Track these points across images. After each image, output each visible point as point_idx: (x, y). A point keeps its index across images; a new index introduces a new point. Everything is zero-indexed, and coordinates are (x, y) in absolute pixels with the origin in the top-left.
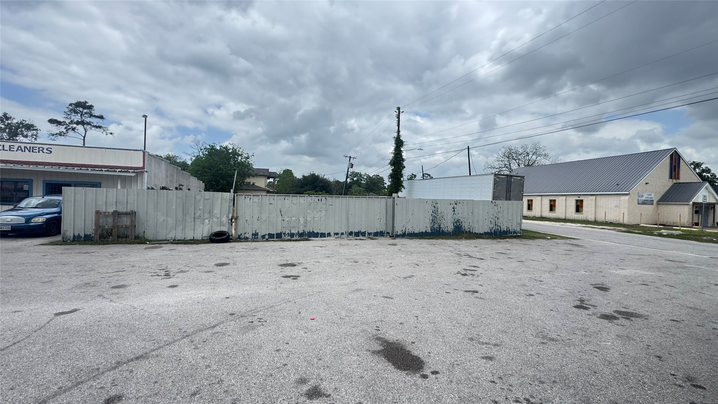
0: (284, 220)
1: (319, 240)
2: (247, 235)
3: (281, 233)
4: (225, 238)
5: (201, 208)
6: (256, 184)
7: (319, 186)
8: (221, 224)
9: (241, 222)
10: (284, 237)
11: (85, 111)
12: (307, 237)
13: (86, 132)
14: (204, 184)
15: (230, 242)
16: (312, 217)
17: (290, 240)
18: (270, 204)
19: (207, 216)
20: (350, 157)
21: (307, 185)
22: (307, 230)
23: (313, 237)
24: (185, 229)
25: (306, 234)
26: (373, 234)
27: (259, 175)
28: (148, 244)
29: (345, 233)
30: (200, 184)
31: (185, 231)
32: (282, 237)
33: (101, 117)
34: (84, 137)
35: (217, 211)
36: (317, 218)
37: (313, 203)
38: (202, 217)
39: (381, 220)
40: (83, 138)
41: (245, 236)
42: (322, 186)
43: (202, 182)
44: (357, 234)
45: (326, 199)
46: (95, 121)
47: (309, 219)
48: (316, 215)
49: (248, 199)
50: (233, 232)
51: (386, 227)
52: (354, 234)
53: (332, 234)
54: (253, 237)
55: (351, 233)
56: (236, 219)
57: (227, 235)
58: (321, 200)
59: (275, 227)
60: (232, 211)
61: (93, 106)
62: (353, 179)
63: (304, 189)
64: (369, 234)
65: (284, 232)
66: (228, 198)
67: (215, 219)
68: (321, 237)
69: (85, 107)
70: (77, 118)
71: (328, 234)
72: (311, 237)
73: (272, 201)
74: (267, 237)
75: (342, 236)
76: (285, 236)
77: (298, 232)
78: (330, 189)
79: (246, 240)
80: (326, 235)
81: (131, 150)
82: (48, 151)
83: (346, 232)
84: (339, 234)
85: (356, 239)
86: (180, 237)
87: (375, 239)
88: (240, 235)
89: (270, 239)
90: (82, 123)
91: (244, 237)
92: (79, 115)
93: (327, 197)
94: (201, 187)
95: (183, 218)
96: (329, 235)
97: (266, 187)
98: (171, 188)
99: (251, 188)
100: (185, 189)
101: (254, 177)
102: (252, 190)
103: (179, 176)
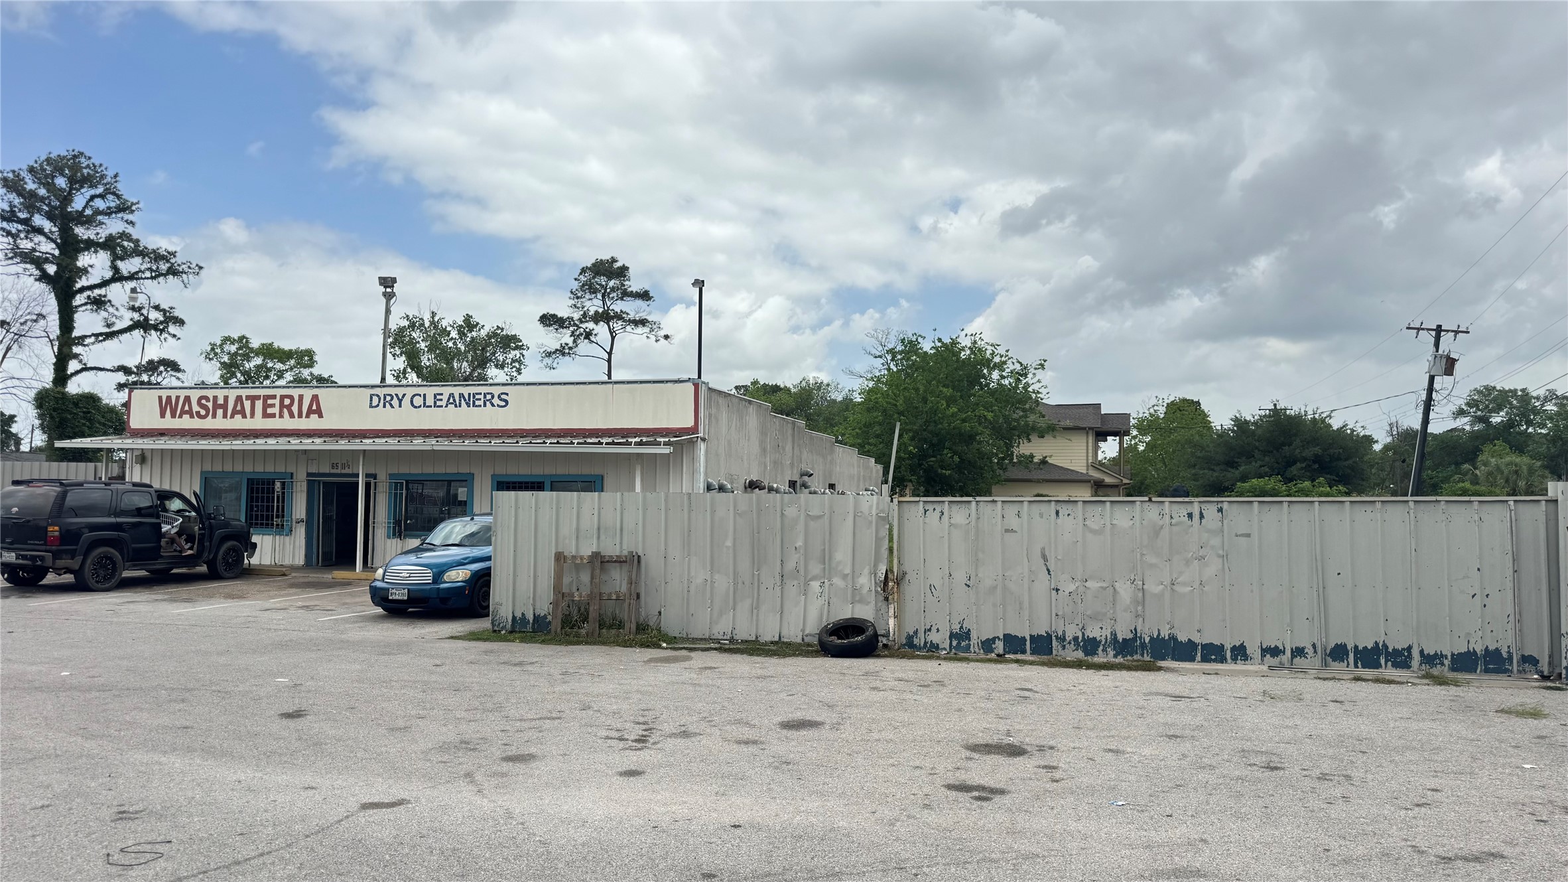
0: (1057, 590)
1: (1194, 672)
2: (934, 637)
3: (1049, 636)
4: (861, 643)
5: (800, 546)
6: (1050, 461)
8: (856, 597)
9: (913, 590)
10: (1061, 652)
11: (612, 283)
12: (1147, 658)
13: (613, 338)
14: (880, 467)
15: (878, 656)
16: (1167, 582)
17: (1078, 665)
18: (1007, 531)
19: (815, 569)
20: (1439, 330)
21: (1250, 456)
22: (1147, 631)
23: (1174, 659)
24: (757, 608)
25: (1143, 645)
26: (1446, 662)
27: (1064, 429)
28: (663, 648)
29: (1309, 650)
30: (867, 467)
31: (757, 616)
32: (1054, 652)
33: (645, 296)
34: (610, 354)
35: (842, 555)
36: (1184, 584)
37: (1166, 530)
38: (802, 572)
39: (1486, 601)
40: (606, 356)
41: (929, 639)
43: (873, 460)
44: (1370, 657)
45: (1220, 510)
46: (631, 308)
47: (1153, 588)
48: (1181, 573)
49: (933, 516)
50: (892, 622)
51: (1520, 633)
52: (1351, 656)
53: (1253, 649)
54: (955, 643)
55: (1339, 653)
56: (898, 583)
57: (870, 632)
58: (1202, 516)
59: (1026, 613)
60: (885, 553)
61: (627, 269)
62: (1484, 420)
64: (1430, 659)
65: (1060, 633)
66: (874, 513)
67: (837, 581)
68: (1205, 659)
69: (611, 273)
70: (594, 305)
71: (1234, 649)
72: (1164, 659)
73: (1013, 523)
74: (999, 647)
75: (1297, 660)
76: (1064, 647)
77: (1114, 635)
79: (931, 651)
80: (1229, 654)
81: (667, 382)
82: (501, 400)
83: (1314, 646)
84: (1284, 653)
85: (1357, 679)
86: (744, 632)
87: (1456, 684)
88: (911, 633)
89: (1012, 656)
90: (605, 317)
91: (926, 643)
92: (600, 296)
93: (1225, 506)
95: (753, 574)
96: (1240, 653)
97: (1090, 468)
98: (775, 486)
99: (1036, 475)
100: (821, 486)
101: (1046, 435)
102: (1038, 481)
103: (799, 445)
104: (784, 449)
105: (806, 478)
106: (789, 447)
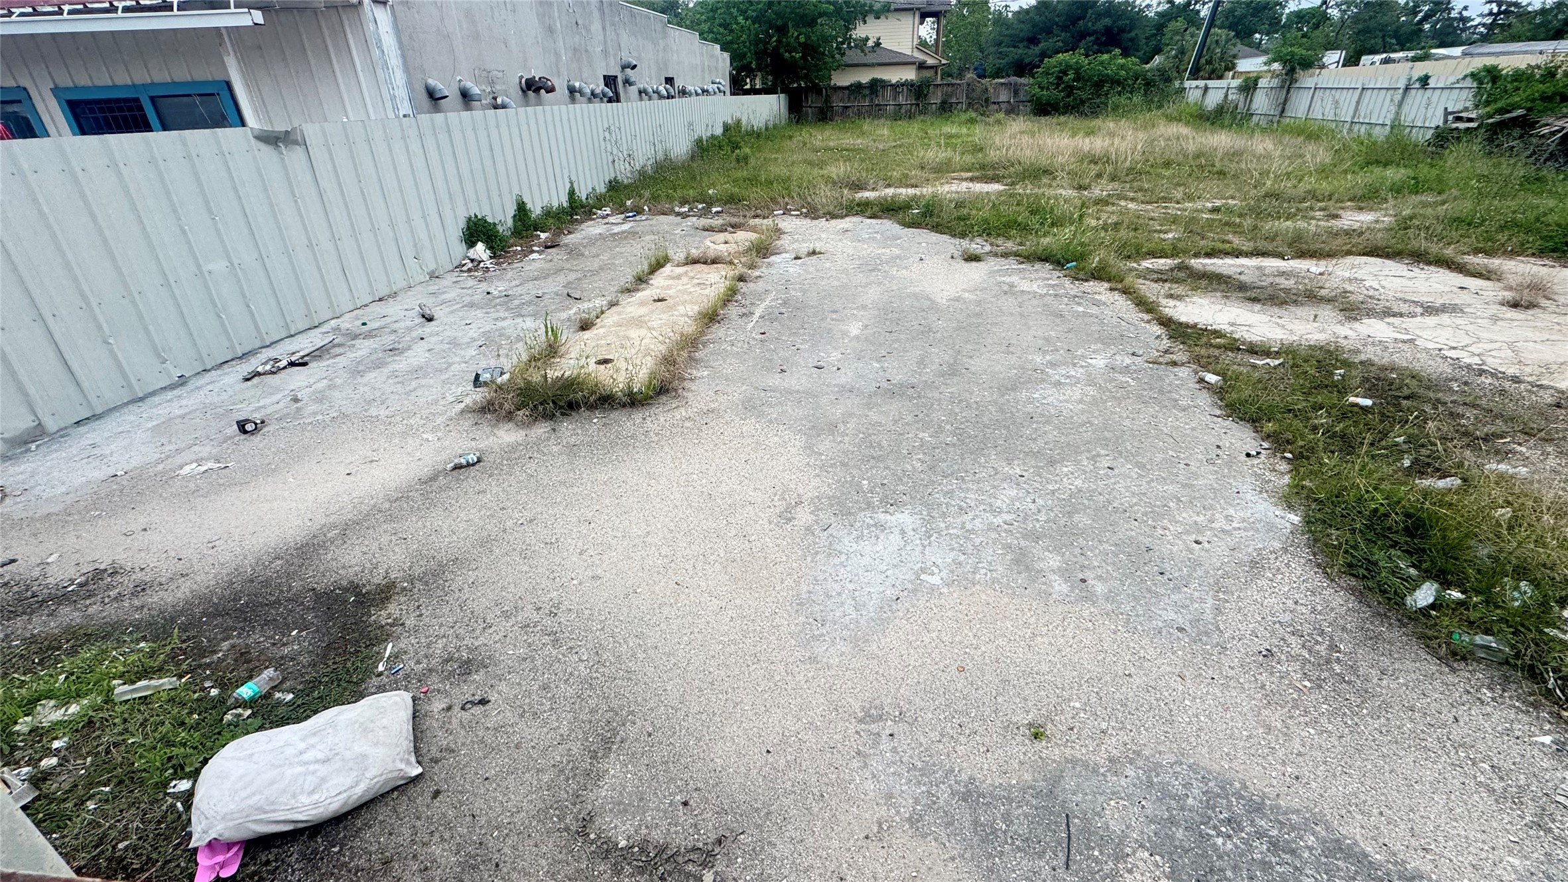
6: (885, 44)
7: (1095, 32)
14: (726, 55)
21: (1049, 32)
27: (897, 10)
30: (712, 56)
42: (1108, 31)
43: (718, 47)
63: (1036, 50)
78: (1132, 40)
94: (716, 68)
97: (915, 50)
98: (577, 85)
99: (871, 58)
100: (654, 81)
101: (883, 17)
102: (872, 65)
103: (613, 25)
104: (588, 30)
105: (628, 70)
106: (596, 26)
